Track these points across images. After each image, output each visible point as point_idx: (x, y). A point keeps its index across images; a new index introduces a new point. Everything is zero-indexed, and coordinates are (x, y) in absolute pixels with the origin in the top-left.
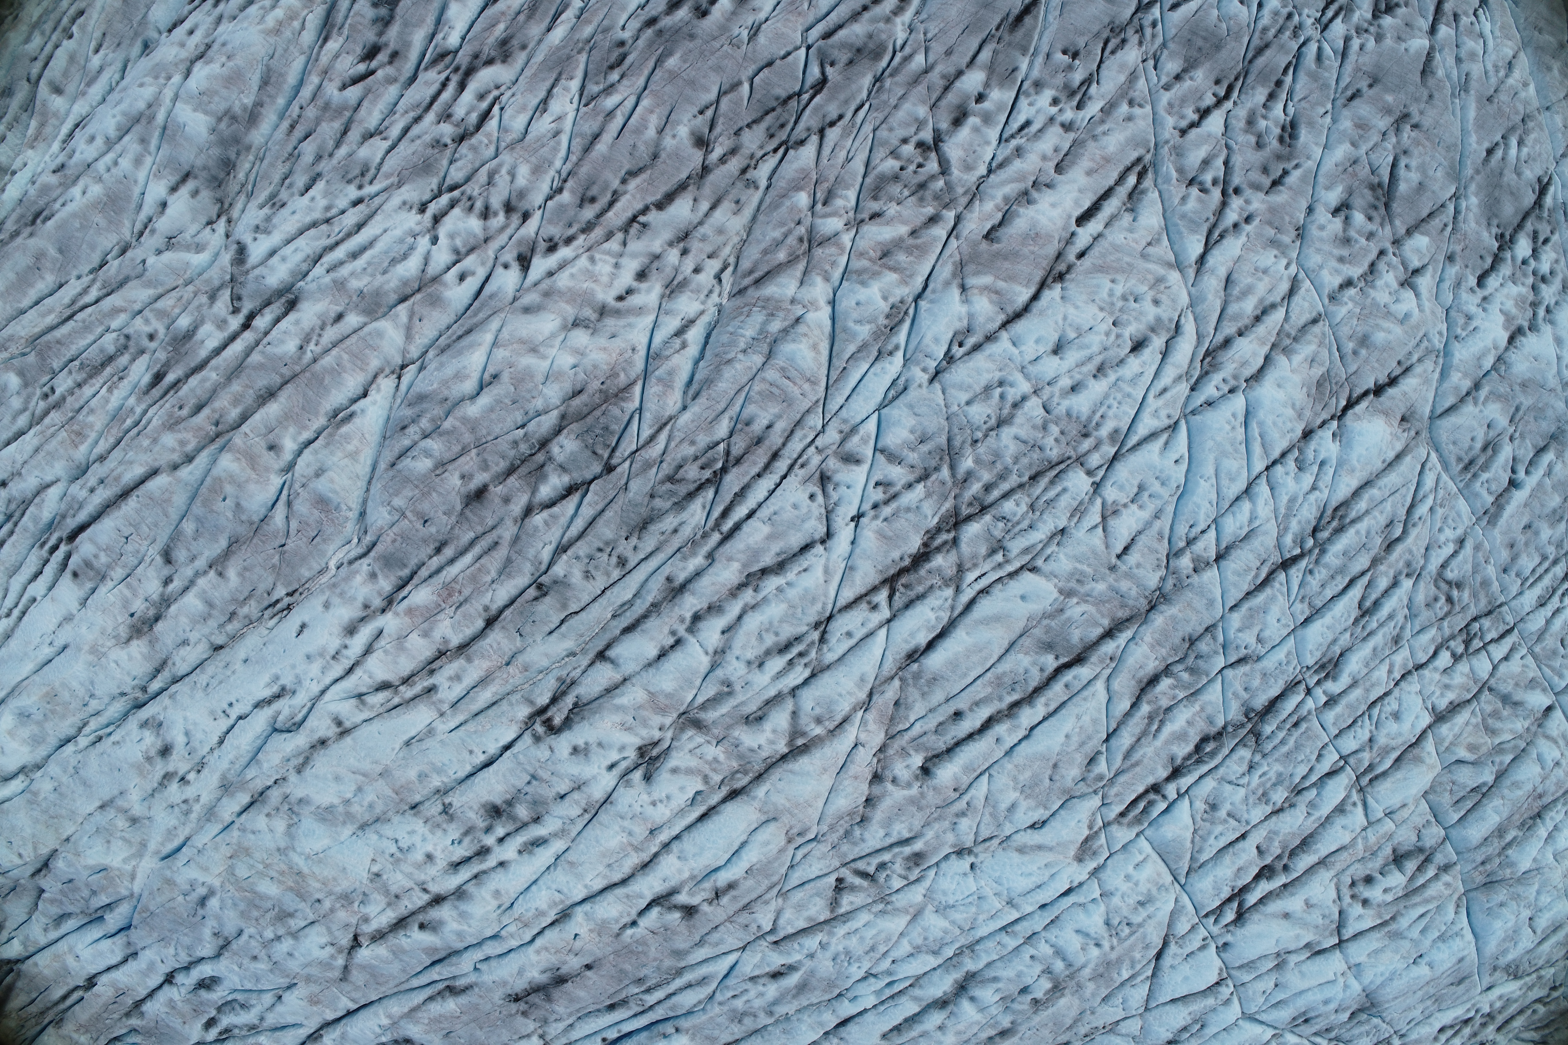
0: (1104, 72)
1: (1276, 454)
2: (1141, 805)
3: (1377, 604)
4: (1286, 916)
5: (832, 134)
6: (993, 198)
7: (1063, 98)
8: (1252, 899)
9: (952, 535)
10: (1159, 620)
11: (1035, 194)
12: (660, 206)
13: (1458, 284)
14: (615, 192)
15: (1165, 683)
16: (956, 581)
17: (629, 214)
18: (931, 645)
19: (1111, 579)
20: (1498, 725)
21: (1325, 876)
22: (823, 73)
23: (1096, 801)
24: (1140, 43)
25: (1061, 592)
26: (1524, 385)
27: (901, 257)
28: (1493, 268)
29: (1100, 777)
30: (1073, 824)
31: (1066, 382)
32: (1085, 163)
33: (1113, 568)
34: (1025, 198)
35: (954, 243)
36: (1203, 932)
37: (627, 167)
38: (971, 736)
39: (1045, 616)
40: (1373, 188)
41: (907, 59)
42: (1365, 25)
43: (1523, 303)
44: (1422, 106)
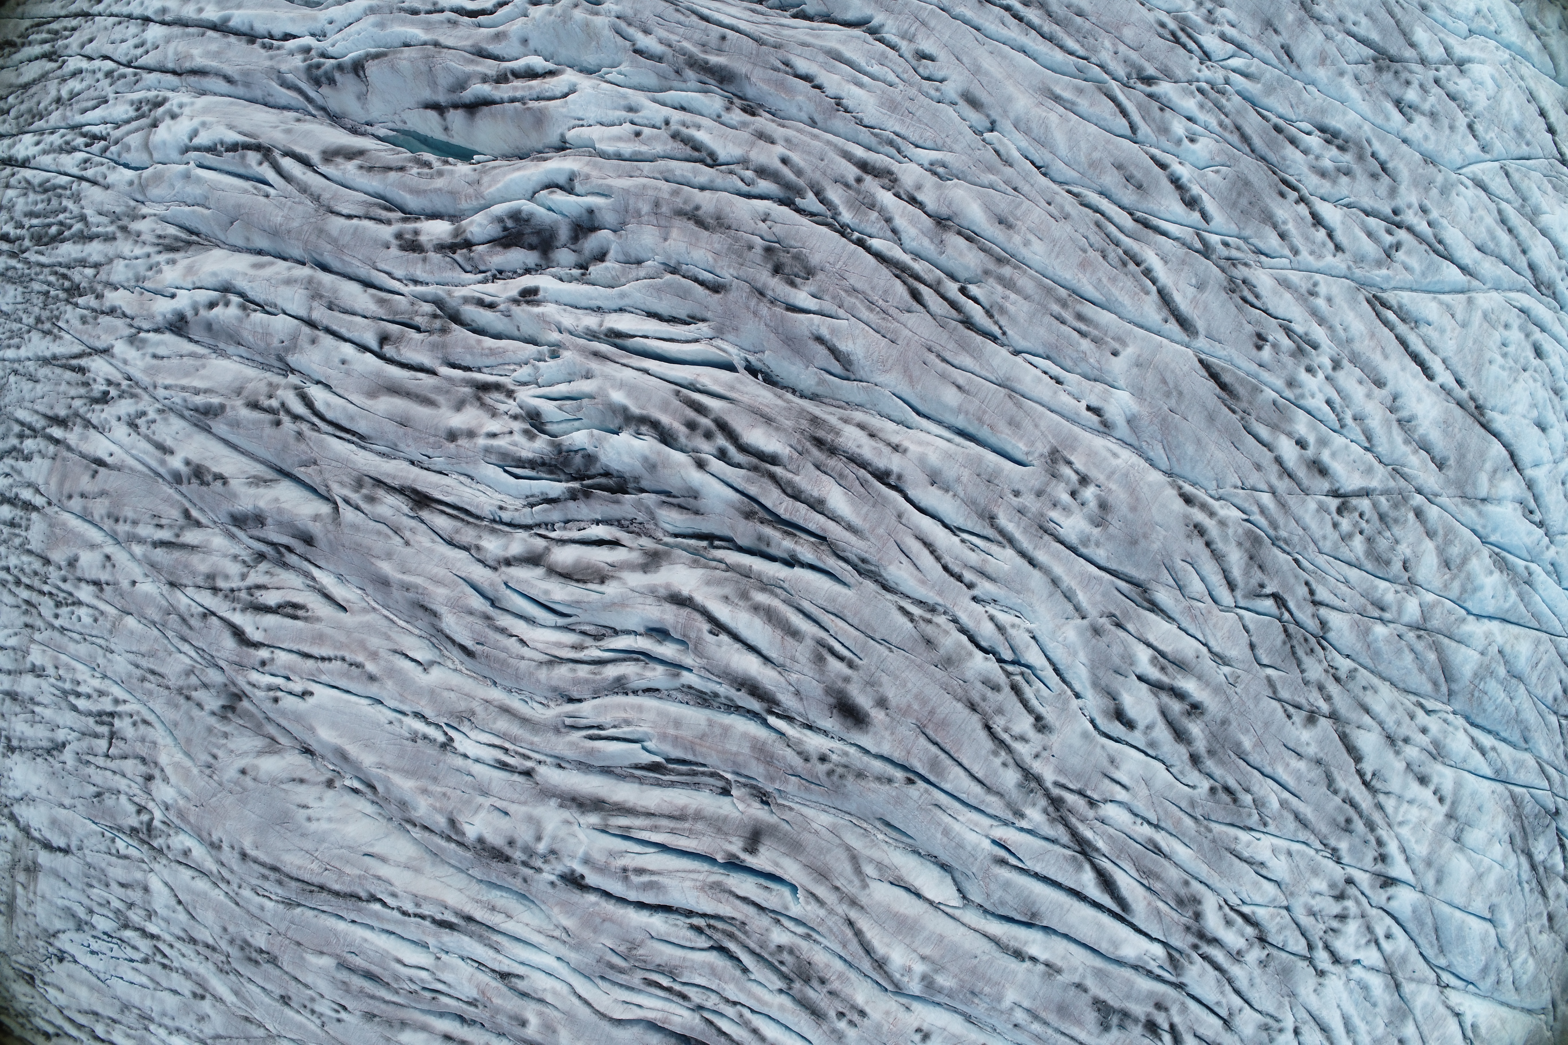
0: (1280, 312)
5: (1322, 594)
6: (1404, 454)
7: (1306, 361)
11: (1404, 414)
12: (1358, 759)
14: (1344, 801)
17: (1363, 788)
22: (1267, 596)
24: (1246, 264)
27: (1455, 551)
32: (1377, 358)
35: (1443, 500)
37: (1324, 789)
40: (1380, 69)
41: (1263, 511)
42: (1203, 11)
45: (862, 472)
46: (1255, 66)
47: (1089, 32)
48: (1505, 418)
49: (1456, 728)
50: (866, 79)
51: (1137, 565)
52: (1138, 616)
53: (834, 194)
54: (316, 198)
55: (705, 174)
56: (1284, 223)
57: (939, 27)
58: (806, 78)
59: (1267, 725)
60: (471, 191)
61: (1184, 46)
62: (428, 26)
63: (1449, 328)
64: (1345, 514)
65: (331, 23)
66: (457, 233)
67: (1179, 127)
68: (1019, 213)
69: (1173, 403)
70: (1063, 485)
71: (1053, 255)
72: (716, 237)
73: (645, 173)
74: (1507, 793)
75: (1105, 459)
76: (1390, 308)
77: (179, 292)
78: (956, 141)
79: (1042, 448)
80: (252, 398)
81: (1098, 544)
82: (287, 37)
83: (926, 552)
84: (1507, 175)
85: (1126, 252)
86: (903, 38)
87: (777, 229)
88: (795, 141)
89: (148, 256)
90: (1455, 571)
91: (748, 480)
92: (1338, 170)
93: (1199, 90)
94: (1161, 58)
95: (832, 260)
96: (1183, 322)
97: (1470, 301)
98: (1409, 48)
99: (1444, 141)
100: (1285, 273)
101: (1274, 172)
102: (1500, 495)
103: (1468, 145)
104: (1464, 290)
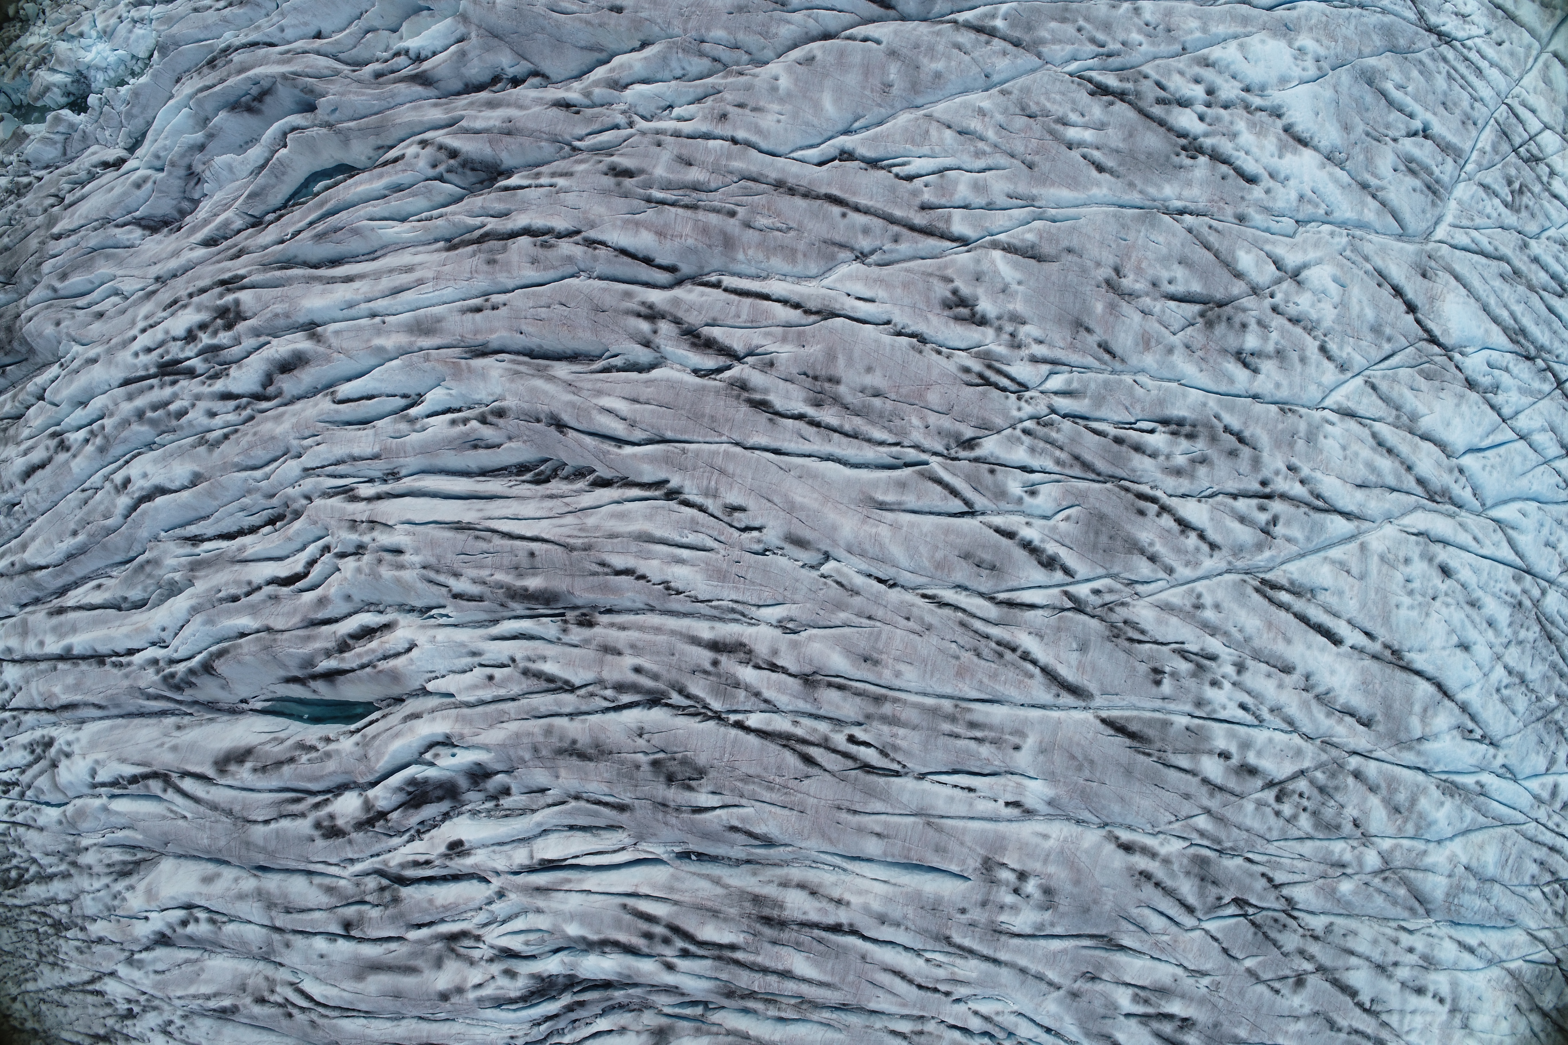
0: (1168, 638)
1: (1495, 417)
5: (1280, 877)
6: (1330, 727)
7: (1209, 676)
11: (1321, 689)
12: (1354, 995)
13: (1267, 210)
14: (1349, 1033)
17: (1365, 1016)
22: (1228, 903)
24: (1123, 604)
26: (1347, 128)
28: (1227, 162)
31: (1490, 633)
32: (1280, 647)
34: (1323, 698)
35: (1378, 754)
37: (1329, 1032)
40: (1210, 325)
41: (1202, 834)
42: (1006, 337)
43: (1254, 125)
44: (1089, 264)
45: (816, 932)
46: (1076, 380)
47: (893, 413)
48: (1424, 656)
49: (1441, 939)
50: (685, 553)
51: (1096, 925)
52: (1111, 963)
53: (697, 687)
54: (229, 813)
55: (569, 701)
56: (1151, 544)
57: (738, 471)
58: (627, 572)
59: (1257, 1010)
60: (362, 768)
61: (997, 386)
62: (254, 610)
63: (1347, 588)
64: (1285, 799)
65: (164, 629)
66: (368, 805)
67: (1014, 484)
68: (880, 645)
69: (1087, 773)
70: (1003, 888)
71: (928, 676)
72: (602, 765)
73: (513, 716)
74: (1504, 973)
75: (1037, 846)
76: (1281, 588)
77: (151, 915)
78: (795, 590)
79: (973, 863)
80: (257, 994)
81: (1052, 925)
82: (131, 652)
83: (897, 981)
84: (1374, 387)
85: (999, 643)
86: (706, 495)
87: (656, 740)
88: (640, 644)
89: (108, 886)
90: (1406, 814)
91: (716, 969)
92: (1193, 461)
93: (1026, 432)
94: (975, 411)
95: (717, 755)
96: (1074, 690)
97: (1363, 547)
98: (1235, 280)
99: (1297, 380)
100: (1163, 596)
101: (1127, 490)
102: (1435, 729)
103: (1324, 373)
104: (1352, 537)
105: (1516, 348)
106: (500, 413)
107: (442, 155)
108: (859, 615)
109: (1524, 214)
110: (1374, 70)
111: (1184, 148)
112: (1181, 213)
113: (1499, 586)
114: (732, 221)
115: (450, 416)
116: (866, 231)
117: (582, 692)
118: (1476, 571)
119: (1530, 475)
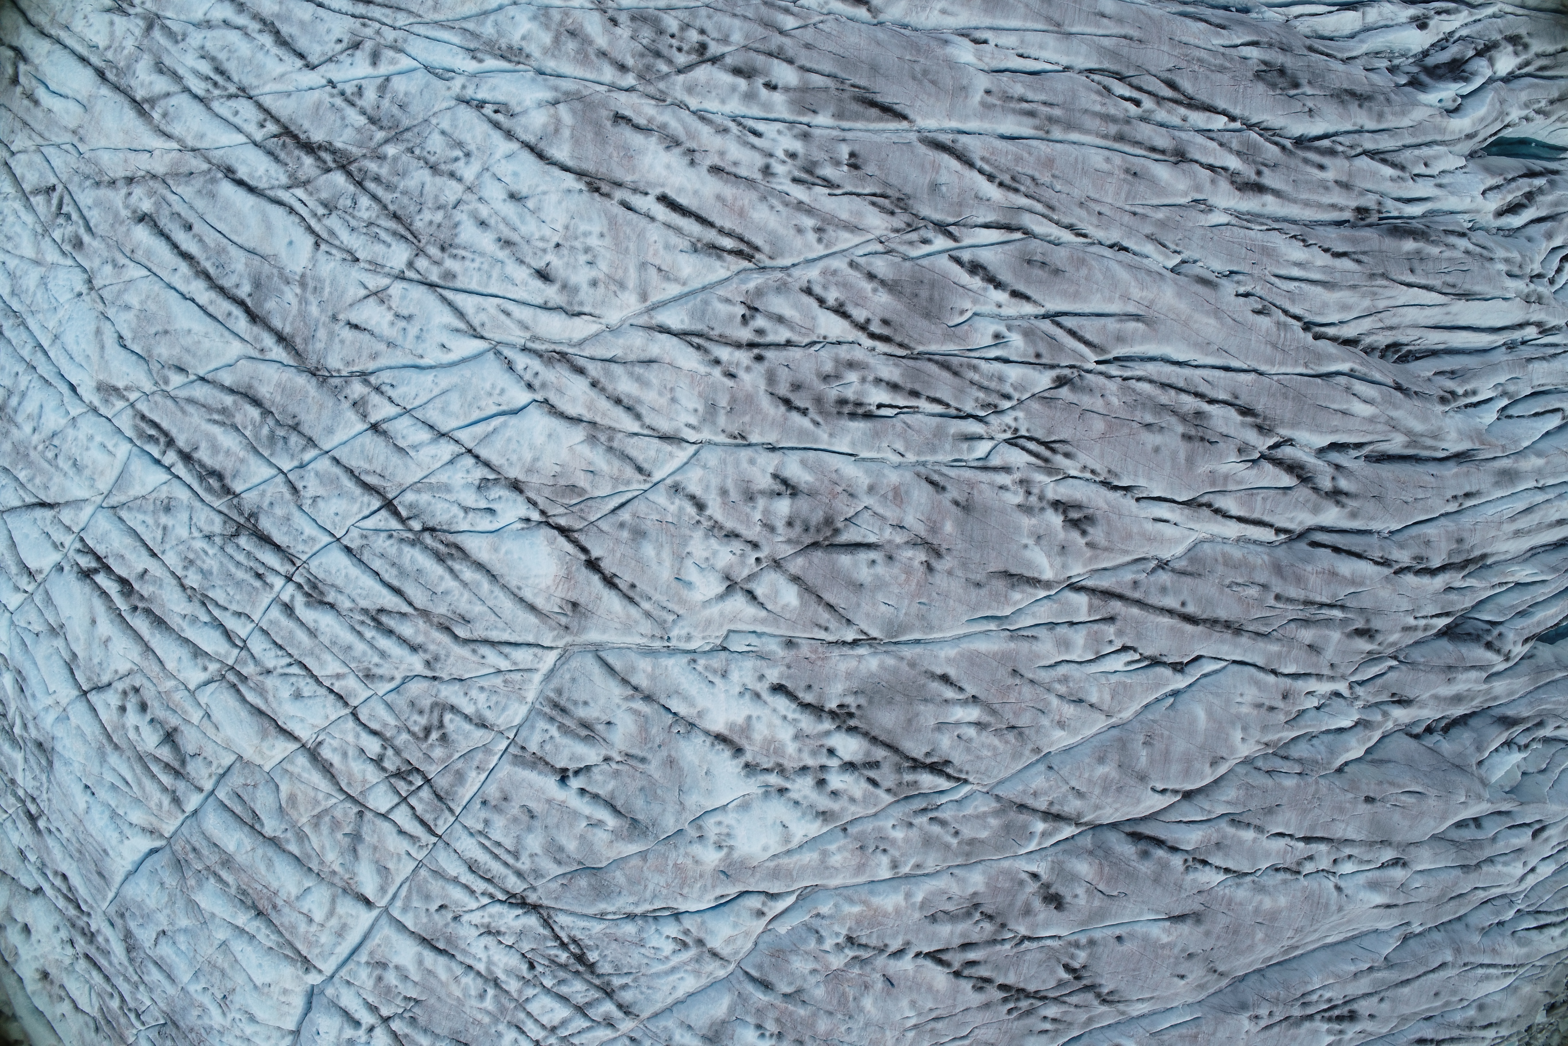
0: (846, 198)
1: (484, 453)
2: (152, 432)
3: (390, 632)
4: (94, 622)
7: (799, 162)
8: (101, 579)
9: (332, 165)
10: (302, 380)
11: (677, 151)
13: (761, 656)
15: (254, 413)
16: (295, 182)
18: (240, 183)
19: (324, 318)
20: (325, 829)
21: (134, 652)
23: (148, 387)
24: (897, 231)
25: (303, 276)
26: (671, 762)
28: (805, 706)
29: (166, 382)
30: (125, 369)
31: (484, 212)
32: (729, 191)
33: (334, 318)
34: (672, 142)
35: (602, 89)
36: (68, 540)
38: (175, 246)
39: (281, 270)
40: (828, 521)
41: (787, 11)
42: (1036, 491)
43: (776, 752)
44: (959, 573)
46: (964, 452)
47: (1133, 409)
48: (565, 186)
50: (1296, 272)
53: (1272, 151)
55: (1368, 143)
56: (875, 290)
57: (1263, 347)
58: (1339, 255)
61: (1038, 442)
63: (662, 252)
64: (697, 46)
66: (1492, 62)
67: (1016, 344)
68: (1126, 187)
69: (917, 68)
71: (1080, 159)
72: (1337, 86)
73: (1404, 133)
76: (730, 252)
78: (1203, 238)
84: (640, 470)
85: (1017, 190)
86: (1285, 325)
87: (1297, 106)
88: (1320, 191)
90: (563, 30)
92: (837, 377)
93: (1008, 397)
94: (1057, 415)
95: (1248, 91)
96: (938, 146)
97: (644, 297)
98: (800, 573)
99: (730, 470)
100: (857, 240)
101: (901, 345)
102: (543, 111)
103: (701, 480)
104: (654, 308)
105: (451, 538)
106: (1443, 400)
107: (1497, 644)
108: (1144, 216)
109: (426, 703)
110: (630, 839)
111: (851, 715)
112: (855, 643)
113: (476, 265)
114: (1278, 590)
115: (1475, 399)
116: (1163, 590)
117: (1359, 150)
118: (507, 279)
119: (436, 391)
